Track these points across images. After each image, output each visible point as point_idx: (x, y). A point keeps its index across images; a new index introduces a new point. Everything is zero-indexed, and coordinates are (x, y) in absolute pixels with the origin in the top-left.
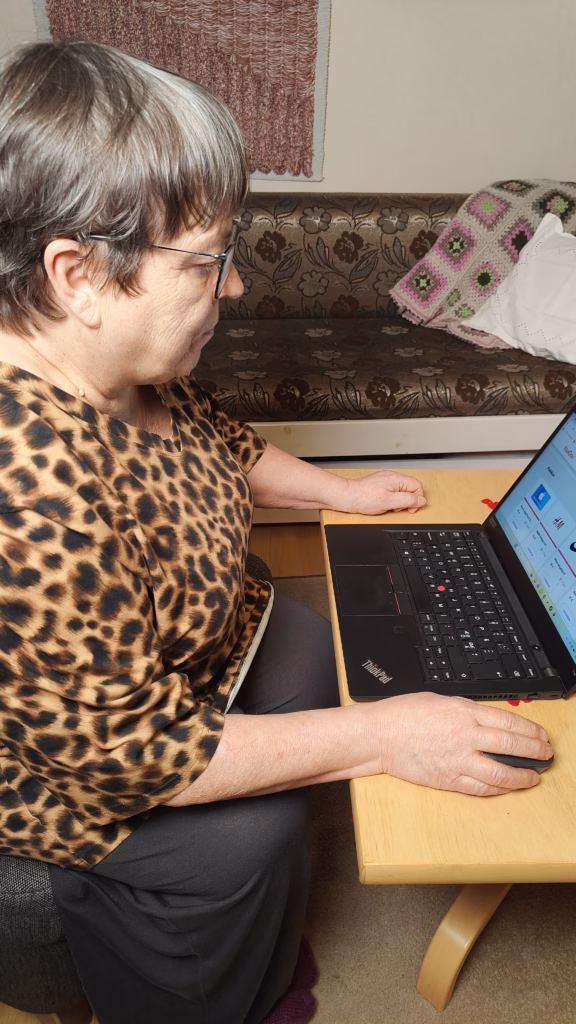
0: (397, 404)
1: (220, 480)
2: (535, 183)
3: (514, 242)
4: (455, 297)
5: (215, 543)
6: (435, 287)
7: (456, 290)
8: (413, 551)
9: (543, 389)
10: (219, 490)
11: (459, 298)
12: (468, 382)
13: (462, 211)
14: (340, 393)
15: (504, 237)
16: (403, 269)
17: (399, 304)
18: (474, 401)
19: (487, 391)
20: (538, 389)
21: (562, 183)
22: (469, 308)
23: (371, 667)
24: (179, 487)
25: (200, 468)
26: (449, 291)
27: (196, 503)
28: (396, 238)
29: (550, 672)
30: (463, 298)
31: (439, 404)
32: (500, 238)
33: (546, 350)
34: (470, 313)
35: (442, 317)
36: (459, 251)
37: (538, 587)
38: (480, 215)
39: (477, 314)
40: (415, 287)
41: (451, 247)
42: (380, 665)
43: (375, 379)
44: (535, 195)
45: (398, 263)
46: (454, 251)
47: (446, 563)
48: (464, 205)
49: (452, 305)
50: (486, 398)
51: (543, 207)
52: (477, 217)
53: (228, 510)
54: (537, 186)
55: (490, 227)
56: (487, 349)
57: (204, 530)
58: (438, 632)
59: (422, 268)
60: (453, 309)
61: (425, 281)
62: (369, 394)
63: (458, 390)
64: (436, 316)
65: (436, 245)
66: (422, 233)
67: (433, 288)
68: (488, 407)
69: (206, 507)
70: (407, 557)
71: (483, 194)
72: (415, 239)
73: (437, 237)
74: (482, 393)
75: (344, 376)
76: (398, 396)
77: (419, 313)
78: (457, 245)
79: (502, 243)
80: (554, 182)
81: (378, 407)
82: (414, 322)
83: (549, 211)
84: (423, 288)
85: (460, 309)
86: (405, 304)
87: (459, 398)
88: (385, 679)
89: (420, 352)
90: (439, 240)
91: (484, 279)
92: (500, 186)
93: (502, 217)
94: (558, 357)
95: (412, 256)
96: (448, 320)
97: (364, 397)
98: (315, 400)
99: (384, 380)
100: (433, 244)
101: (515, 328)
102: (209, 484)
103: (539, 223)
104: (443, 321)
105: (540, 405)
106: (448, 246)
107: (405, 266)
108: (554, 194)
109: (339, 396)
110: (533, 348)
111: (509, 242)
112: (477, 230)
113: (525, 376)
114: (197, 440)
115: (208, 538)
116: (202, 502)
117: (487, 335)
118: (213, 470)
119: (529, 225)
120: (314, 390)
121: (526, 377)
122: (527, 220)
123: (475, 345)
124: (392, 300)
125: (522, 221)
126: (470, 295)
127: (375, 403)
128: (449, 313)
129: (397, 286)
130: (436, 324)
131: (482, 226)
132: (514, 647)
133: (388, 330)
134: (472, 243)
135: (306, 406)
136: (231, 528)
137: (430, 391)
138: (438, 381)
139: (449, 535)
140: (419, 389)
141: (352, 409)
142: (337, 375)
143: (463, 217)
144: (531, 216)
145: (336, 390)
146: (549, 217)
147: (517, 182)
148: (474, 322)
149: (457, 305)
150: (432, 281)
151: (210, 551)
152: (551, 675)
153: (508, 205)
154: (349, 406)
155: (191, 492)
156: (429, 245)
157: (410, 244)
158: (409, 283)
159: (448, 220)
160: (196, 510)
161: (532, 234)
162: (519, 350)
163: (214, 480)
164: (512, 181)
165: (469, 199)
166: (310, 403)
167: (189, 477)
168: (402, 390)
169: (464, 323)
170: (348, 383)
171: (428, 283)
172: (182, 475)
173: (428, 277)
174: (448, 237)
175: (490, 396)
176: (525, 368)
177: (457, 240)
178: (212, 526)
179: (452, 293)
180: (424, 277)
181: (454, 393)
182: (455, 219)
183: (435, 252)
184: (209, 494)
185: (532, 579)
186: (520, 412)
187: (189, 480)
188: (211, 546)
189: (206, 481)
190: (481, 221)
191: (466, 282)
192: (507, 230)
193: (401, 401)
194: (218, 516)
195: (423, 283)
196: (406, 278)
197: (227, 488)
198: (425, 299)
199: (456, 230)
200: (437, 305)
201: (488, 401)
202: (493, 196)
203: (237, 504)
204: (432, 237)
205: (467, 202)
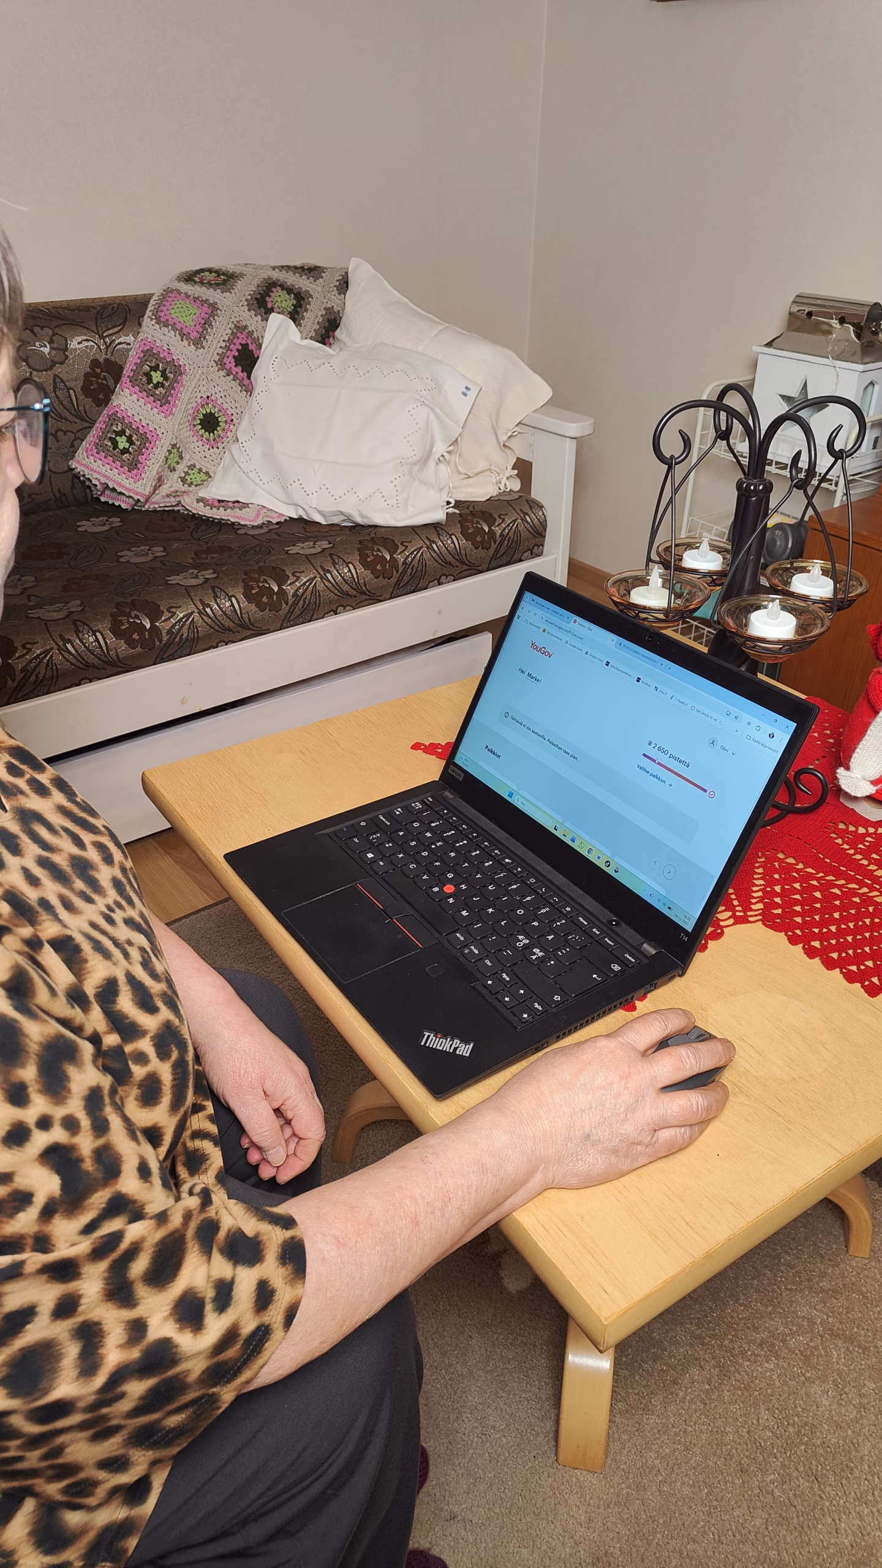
0: (165, 638)
1: (87, 837)
2: (238, 270)
3: (238, 361)
4: (174, 456)
5: (129, 948)
6: (143, 445)
7: (174, 446)
8: (377, 848)
9: (361, 569)
10: (93, 855)
11: (181, 458)
12: (258, 581)
13: (147, 322)
14: (69, 641)
15: (222, 356)
16: (80, 425)
17: (95, 482)
18: (275, 607)
19: (290, 590)
20: (352, 570)
21: (274, 268)
22: (200, 470)
23: (434, 1041)
24: (38, 871)
25: (50, 828)
26: (165, 449)
27: (72, 890)
28: (55, 376)
29: (649, 949)
30: (186, 456)
31: (227, 623)
32: (217, 358)
33: (342, 513)
34: (204, 477)
35: (164, 490)
36: (163, 385)
37: (573, 841)
38: (178, 326)
39: (217, 478)
40: (109, 448)
41: (150, 381)
42: (444, 1032)
43: (118, 605)
44: (245, 288)
45: (70, 417)
46: (156, 387)
47: (430, 851)
48: (148, 313)
49: (173, 470)
50: (291, 600)
51: (262, 304)
52: (175, 329)
53: (117, 885)
54: (242, 275)
55: (198, 342)
56: (254, 527)
57: (104, 932)
58: (486, 952)
59: (113, 418)
60: (176, 475)
61: (124, 439)
62: (117, 632)
63: (249, 597)
64: (155, 488)
65: (124, 379)
66: (95, 363)
67: (140, 448)
68: (297, 612)
69: (89, 892)
70: (374, 861)
71: (168, 293)
72: (87, 375)
73: (121, 369)
74: (282, 593)
75: (65, 613)
76: (163, 625)
77: (129, 490)
78: (157, 377)
79: (221, 364)
80: (262, 267)
81: (139, 649)
82: (124, 506)
83: (271, 310)
84: (125, 451)
85: (187, 473)
86: (103, 480)
87: (253, 608)
88: (465, 1050)
89: (159, 551)
90: (127, 371)
91: (210, 423)
92: (190, 278)
93: (211, 325)
94: (359, 520)
95: (89, 402)
96: (175, 494)
97: (111, 639)
98: (30, 662)
99: (133, 605)
100: (117, 379)
101: (285, 489)
102: (75, 850)
103: (264, 329)
104: (168, 496)
105: (363, 593)
106: (144, 379)
107: (82, 419)
108: (270, 286)
109: (69, 646)
110: (320, 513)
111: (230, 362)
112: (181, 351)
113: (331, 555)
114: (21, 783)
115: (116, 943)
116: (79, 884)
117: (246, 505)
118: (69, 825)
119: (251, 333)
120: (24, 646)
121: (333, 556)
122: (246, 327)
123: (233, 523)
124: (77, 476)
125: (239, 328)
126: (197, 450)
127: (131, 643)
128: (173, 483)
129: (80, 454)
130: (159, 501)
131: (185, 342)
132: (587, 933)
133: (86, 526)
134: (178, 371)
135: (19, 676)
136: (133, 914)
137: (209, 606)
138: (215, 589)
139: (407, 809)
140: (192, 608)
141: (96, 661)
142: (51, 613)
143: (150, 330)
144: (252, 321)
145: (61, 637)
146: (275, 319)
147: (210, 270)
148: (216, 490)
149: (181, 468)
150: (134, 438)
151: (130, 963)
152: (654, 952)
153: (214, 308)
154: (91, 659)
155: (58, 875)
156: (111, 383)
157: (80, 383)
158: (99, 447)
159: (130, 339)
160: (78, 902)
161: (260, 346)
162: (301, 520)
163: (79, 842)
164: (202, 270)
165: (152, 302)
166: (24, 669)
167: (44, 849)
168: (167, 615)
169: (202, 494)
170: (78, 624)
171: (130, 440)
172: (32, 850)
173: (128, 432)
174: (139, 366)
175: (295, 594)
176: (325, 544)
177: (155, 368)
178: (111, 921)
179: (170, 452)
180: (121, 433)
181: (244, 603)
182: (141, 336)
183: (127, 391)
184: (82, 867)
185: (559, 834)
186: (340, 609)
187: (45, 854)
188: (126, 955)
189: (67, 846)
190: (182, 335)
191: (186, 433)
192: (223, 345)
193: (169, 632)
194: (111, 902)
195: (122, 443)
196: (91, 437)
197: (100, 847)
198: (133, 466)
199: (149, 353)
200: (154, 473)
201: (295, 604)
202: (187, 296)
203: (124, 870)
204: (115, 370)
205: (150, 307)
